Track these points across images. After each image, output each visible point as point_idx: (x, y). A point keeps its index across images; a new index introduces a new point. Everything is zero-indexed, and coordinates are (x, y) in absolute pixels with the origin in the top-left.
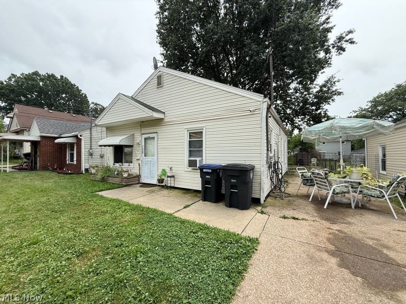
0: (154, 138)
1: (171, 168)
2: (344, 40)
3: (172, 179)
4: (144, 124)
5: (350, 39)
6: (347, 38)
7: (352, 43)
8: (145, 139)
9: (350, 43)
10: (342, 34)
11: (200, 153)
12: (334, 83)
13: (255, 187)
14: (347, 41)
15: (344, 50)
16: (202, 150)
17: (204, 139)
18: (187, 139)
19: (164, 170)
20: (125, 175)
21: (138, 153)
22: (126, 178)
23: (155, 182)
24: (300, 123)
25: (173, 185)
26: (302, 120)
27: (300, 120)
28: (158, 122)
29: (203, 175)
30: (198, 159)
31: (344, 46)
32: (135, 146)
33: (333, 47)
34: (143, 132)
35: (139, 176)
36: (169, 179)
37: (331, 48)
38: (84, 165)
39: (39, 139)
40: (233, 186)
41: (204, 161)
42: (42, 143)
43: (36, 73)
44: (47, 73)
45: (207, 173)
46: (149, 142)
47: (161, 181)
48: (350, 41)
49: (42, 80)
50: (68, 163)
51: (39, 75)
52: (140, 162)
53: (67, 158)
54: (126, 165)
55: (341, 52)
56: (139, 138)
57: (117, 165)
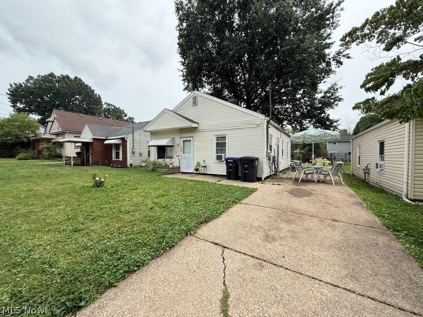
0: (190, 140)
1: (204, 161)
2: (342, 55)
3: (205, 168)
4: (182, 131)
5: (347, 55)
6: (345, 53)
7: (348, 57)
8: (184, 141)
9: (347, 58)
10: (340, 50)
11: (224, 151)
12: (337, 89)
13: (259, 171)
14: (344, 56)
15: (341, 63)
16: (225, 149)
17: (227, 141)
18: (215, 141)
19: (198, 163)
20: (171, 166)
21: (177, 151)
22: (171, 168)
23: (191, 171)
24: (308, 125)
25: (205, 173)
26: (310, 122)
27: (307, 122)
28: (193, 130)
29: (227, 163)
30: (223, 155)
31: (342, 60)
32: (176, 146)
33: (334, 60)
34: (182, 136)
35: (179, 168)
36: (203, 168)
37: (331, 61)
38: (129, 161)
39: (91, 141)
40: (246, 169)
41: (227, 155)
42: (95, 144)
43: (52, 75)
44: (62, 75)
45: (230, 163)
46: (186, 143)
47: (197, 170)
48: (346, 56)
49: (58, 81)
50: (113, 159)
51: (55, 77)
52: (180, 157)
53: (113, 156)
54: (168, 161)
55: (340, 65)
56: (179, 141)
57: (160, 160)
